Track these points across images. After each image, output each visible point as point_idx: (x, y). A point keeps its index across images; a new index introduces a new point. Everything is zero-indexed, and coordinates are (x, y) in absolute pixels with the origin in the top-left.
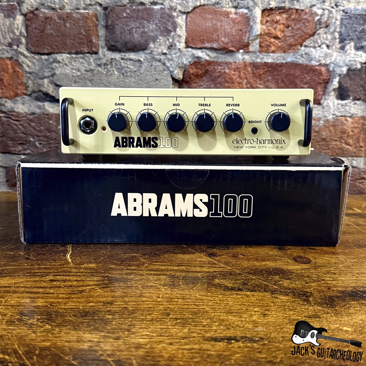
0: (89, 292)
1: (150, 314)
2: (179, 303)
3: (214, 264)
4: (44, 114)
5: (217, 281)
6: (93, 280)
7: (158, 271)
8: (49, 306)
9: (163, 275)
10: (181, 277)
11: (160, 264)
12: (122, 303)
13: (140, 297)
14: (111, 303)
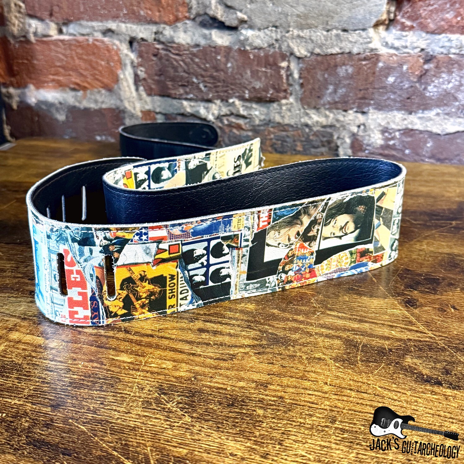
0: (241, 360)
1: (311, 416)
2: (351, 399)
3: (411, 323)
4: (210, 46)
5: (409, 360)
6: (248, 337)
7: (332, 329)
8: (193, 379)
9: (338, 337)
10: (360, 346)
11: (335, 313)
12: (278, 388)
13: (302, 378)
14: (265, 385)
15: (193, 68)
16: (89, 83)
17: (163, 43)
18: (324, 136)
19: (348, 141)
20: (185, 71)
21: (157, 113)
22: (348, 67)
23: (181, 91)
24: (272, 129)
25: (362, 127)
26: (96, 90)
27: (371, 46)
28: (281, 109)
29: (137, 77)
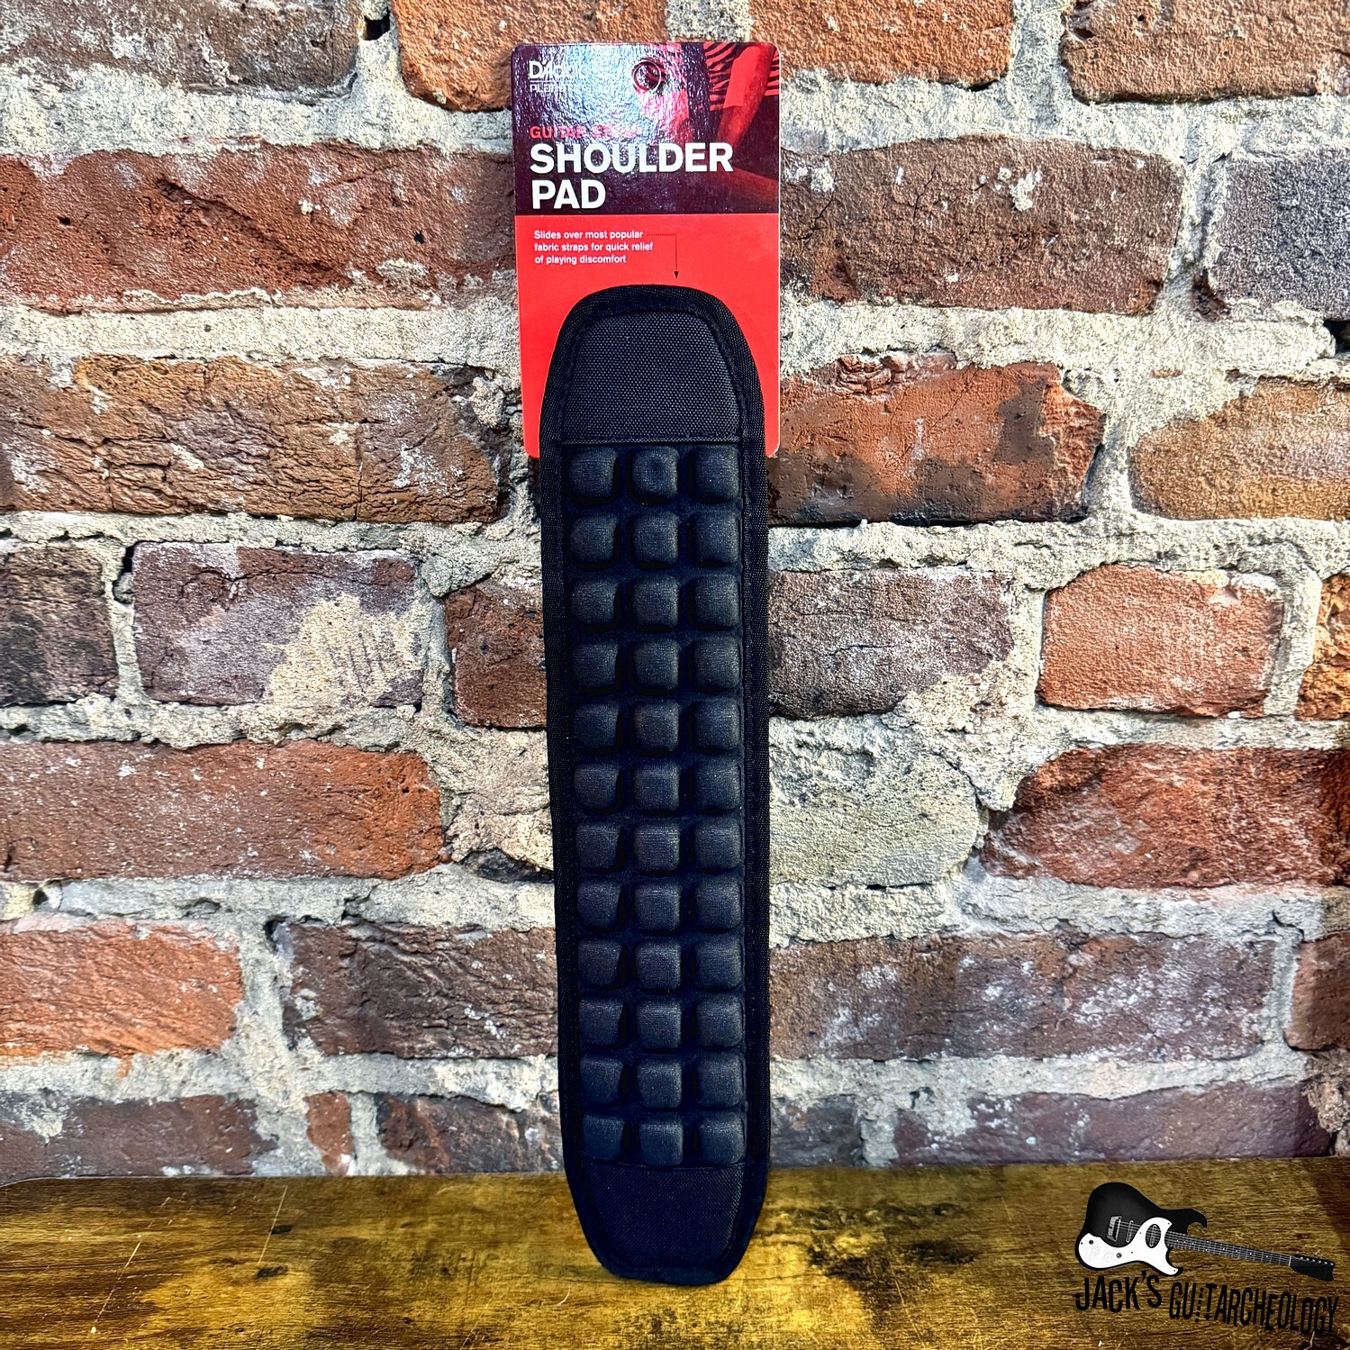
4: (514, 929)
15: (464, 984)
16: (138, 1038)
17: (370, 924)
18: (827, 1121)
19: (888, 1126)
20: (439, 993)
21: (351, 1095)
22: (887, 968)
23: (430, 1040)
25: (923, 1095)
26: (164, 1054)
27: (943, 920)
29: (290, 1013)
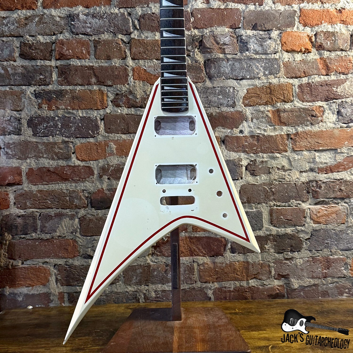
15: (81, 274)
16: (35, 283)
17: (68, 265)
18: (134, 296)
19: (143, 296)
20: (78, 275)
21: (64, 293)
22: (140, 270)
23: (76, 283)
24: (113, 295)
25: (147, 291)
26: (38, 286)
27: (147, 262)
28: (117, 286)
29: (57, 279)
